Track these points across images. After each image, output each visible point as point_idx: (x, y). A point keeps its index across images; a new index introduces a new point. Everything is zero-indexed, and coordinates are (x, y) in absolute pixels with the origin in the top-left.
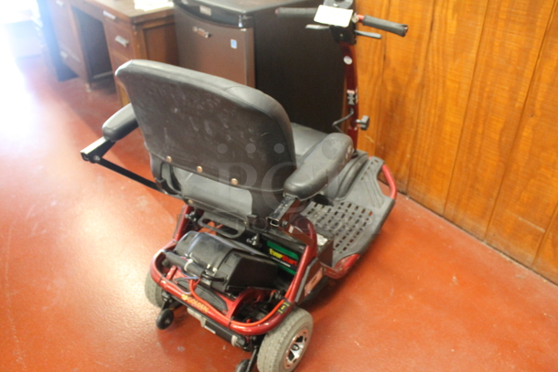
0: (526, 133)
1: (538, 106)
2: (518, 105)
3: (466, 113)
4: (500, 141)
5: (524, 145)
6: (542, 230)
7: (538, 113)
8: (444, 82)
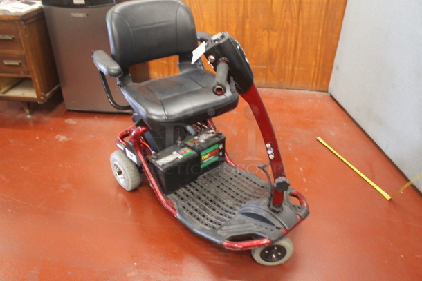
0: (247, 26)
1: (249, 13)
2: (240, 15)
3: (217, 28)
4: (236, 34)
5: (247, 32)
6: (265, 67)
7: (250, 15)
8: (202, 17)
